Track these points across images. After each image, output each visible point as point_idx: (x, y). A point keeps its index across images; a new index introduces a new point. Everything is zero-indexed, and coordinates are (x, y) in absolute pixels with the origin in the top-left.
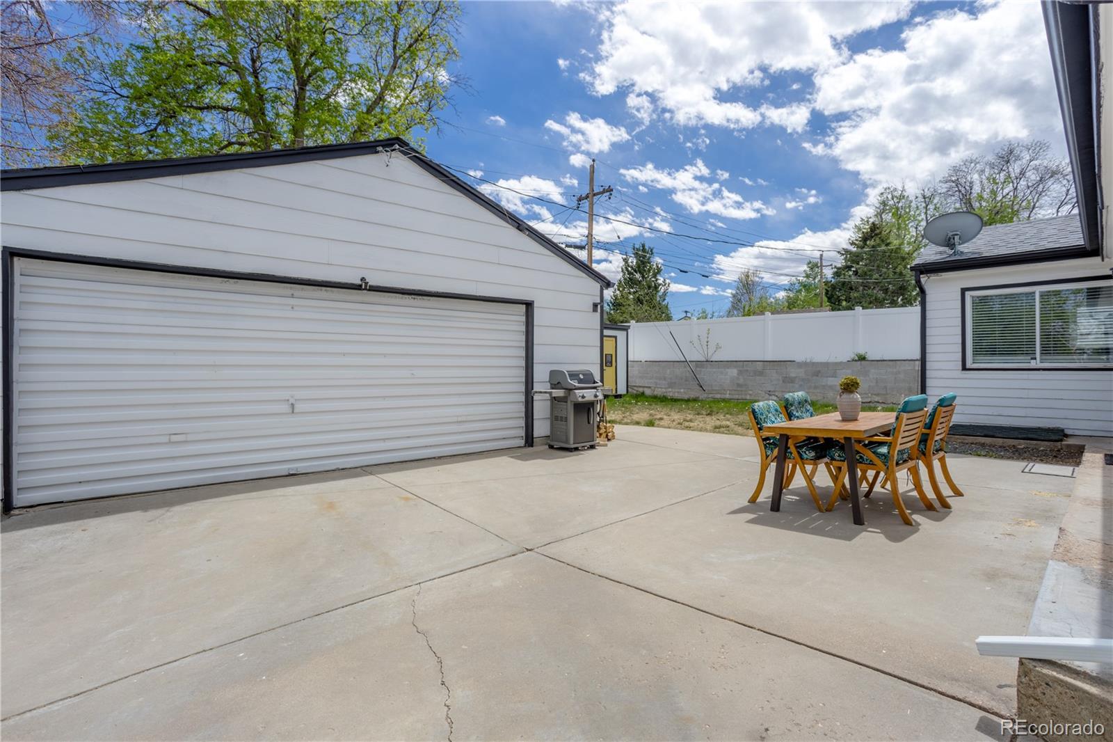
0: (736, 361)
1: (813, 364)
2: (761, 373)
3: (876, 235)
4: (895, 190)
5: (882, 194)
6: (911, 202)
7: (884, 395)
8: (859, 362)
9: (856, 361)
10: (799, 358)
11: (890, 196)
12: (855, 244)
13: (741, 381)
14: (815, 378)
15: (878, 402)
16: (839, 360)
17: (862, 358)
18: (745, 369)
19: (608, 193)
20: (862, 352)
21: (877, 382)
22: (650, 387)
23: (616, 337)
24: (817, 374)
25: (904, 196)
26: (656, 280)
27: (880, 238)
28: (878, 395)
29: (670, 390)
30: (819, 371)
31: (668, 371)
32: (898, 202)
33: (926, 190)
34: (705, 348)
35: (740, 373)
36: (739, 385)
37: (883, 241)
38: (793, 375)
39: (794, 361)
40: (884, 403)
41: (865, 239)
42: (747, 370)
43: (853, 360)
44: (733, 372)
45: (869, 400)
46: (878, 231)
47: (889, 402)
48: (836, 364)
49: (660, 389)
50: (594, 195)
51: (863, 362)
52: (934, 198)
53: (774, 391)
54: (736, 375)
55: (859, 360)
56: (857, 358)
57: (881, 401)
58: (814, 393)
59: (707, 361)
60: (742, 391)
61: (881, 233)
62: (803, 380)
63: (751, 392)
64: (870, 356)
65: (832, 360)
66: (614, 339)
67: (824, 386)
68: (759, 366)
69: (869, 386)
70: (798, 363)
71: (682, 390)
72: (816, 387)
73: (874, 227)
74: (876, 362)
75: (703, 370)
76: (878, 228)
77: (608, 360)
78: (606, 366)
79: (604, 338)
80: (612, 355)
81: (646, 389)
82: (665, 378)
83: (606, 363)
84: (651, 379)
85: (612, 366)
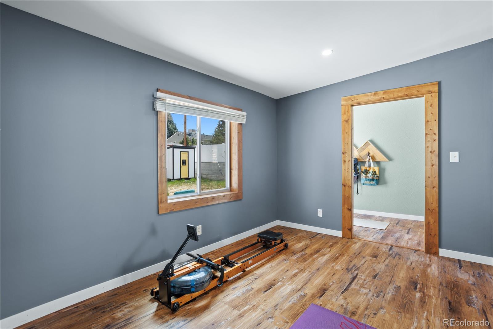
22: (205, 174)
23: (188, 152)
29: (213, 176)
49: (210, 175)
66: (187, 153)
77: (183, 163)
78: (182, 165)
79: (181, 153)
80: (186, 160)
81: (204, 175)
82: (211, 170)
83: (182, 164)
84: (206, 171)
85: (186, 165)
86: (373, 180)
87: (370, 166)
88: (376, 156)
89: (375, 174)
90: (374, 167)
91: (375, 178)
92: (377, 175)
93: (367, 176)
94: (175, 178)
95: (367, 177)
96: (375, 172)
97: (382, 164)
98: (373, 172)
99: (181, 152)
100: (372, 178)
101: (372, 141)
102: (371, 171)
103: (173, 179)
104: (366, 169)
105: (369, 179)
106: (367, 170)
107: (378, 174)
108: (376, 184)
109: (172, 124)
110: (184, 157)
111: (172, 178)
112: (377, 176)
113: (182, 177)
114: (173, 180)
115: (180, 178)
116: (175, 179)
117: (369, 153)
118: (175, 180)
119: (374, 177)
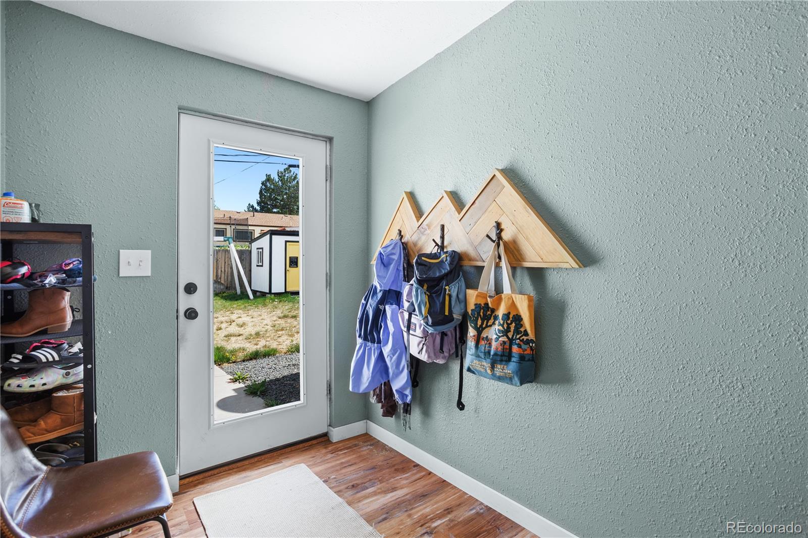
77: (292, 262)
78: (290, 267)
79: (288, 243)
80: (298, 257)
83: (290, 264)
85: (297, 267)
86: (504, 356)
87: (499, 290)
88: (527, 239)
89: (517, 331)
90: (513, 296)
91: (515, 349)
92: (526, 334)
93: (484, 335)
94: (273, 292)
95: (483, 343)
96: (518, 319)
97: (554, 281)
98: (507, 316)
99: (286, 242)
100: (500, 348)
101: (512, 175)
102: (501, 312)
103: (270, 292)
104: (482, 302)
105: (489, 352)
106: (487, 304)
107: (529, 331)
108: (516, 380)
110: (294, 251)
111: (268, 292)
112: (527, 342)
113: (287, 290)
114: (269, 295)
115: (284, 291)
117: (498, 225)
118: (273, 295)
119: (511, 341)
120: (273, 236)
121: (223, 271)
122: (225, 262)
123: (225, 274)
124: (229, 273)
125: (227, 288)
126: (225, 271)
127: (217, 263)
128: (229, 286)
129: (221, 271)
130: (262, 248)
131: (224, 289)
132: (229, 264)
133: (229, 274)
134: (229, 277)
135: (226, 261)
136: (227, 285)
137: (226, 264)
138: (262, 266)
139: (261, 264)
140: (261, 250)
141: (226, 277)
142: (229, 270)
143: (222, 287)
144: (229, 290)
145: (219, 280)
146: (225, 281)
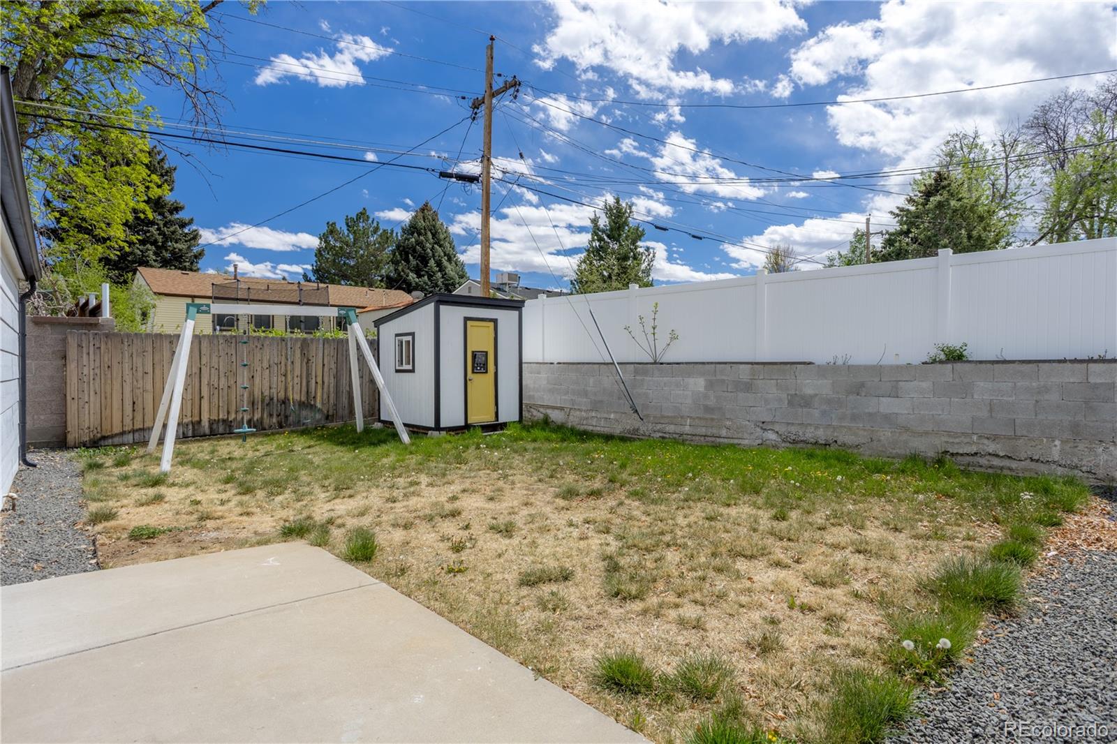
0: (703, 363)
1: (850, 369)
2: (748, 387)
3: (944, 188)
4: (965, 136)
5: (948, 142)
6: (986, 151)
7: (1009, 438)
8: (949, 366)
9: (941, 362)
10: (821, 353)
11: (958, 145)
12: (914, 201)
13: (712, 402)
14: (851, 397)
15: (997, 456)
16: (903, 361)
17: (955, 357)
18: (719, 377)
19: (512, 90)
20: (954, 342)
21: (991, 411)
22: (562, 409)
23: (495, 321)
24: (858, 389)
25: (977, 145)
26: (636, 249)
27: (948, 191)
28: (994, 438)
29: (594, 414)
30: (862, 385)
31: (592, 380)
32: (970, 153)
33: (1007, 136)
34: (651, 337)
35: (710, 385)
36: (707, 409)
37: (952, 195)
38: (809, 391)
39: (810, 363)
40: (1010, 458)
41: (928, 194)
42: (723, 381)
43: (934, 362)
44: (698, 384)
45: (974, 449)
46: (945, 183)
47: (1023, 456)
48: (898, 369)
49: (578, 413)
50: (493, 95)
51: (958, 366)
52: (1017, 145)
53: (772, 423)
54: (702, 389)
55: (948, 361)
56: (943, 357)
57: (1002, 454)
58: (850, 428)
59: (655, 363)
60: (712, 419)
61: (949, 184)
62: (829, 401)
63: (728, 423)
64: (972, 353)
65: (890, 360)
66: (492, 324)
67: (870, 414)
68: (745, 371)
69: (974, 419)
70: (819, 366)
71: (612, 416)
72: (854, 418)
73: (940, 177)
74: (989, 366)
75: (648, 378)
76: (945, 179)
77: (477, 362)
78: (473, 372)
79: (469, 323)
80: (487, 352)
81: (557, 412)
82: (585, 394)
83: (473, 368)
84: (565, 394)
85: (486, 372)
94: (442, 425)
99: (466, 319)
103: (437, 427)
109: (453, 263)
110: (481, 339)
111: (433, 425)
113: (469, 421)
114: (436, 433)
115: (462, 423)
116: (444, 429)
118: (443, 433)
120: (442, 308)
121: (320, 382)
122: (324, 365)
123: (323, 389)
124: (332, 385)
125: (327, 417)
126: (323, 382)
127: (308, 367)
128: (330, 413)
129: (317, 383)
130: (413, 334)
131: (321, 419)
132: (330, 369)
133: (332, 390)
134: (332, 396)
135: (326, 362)
136: (328, 412)
137: (326, 369)
138: (413, 371)
139: (410, 367)
140: (410, 338)
141: (325, 396)
142: (332, 380)
143: (318, 416)
144: (332, 421)
145: (312, 403)
146: (323, 404)
